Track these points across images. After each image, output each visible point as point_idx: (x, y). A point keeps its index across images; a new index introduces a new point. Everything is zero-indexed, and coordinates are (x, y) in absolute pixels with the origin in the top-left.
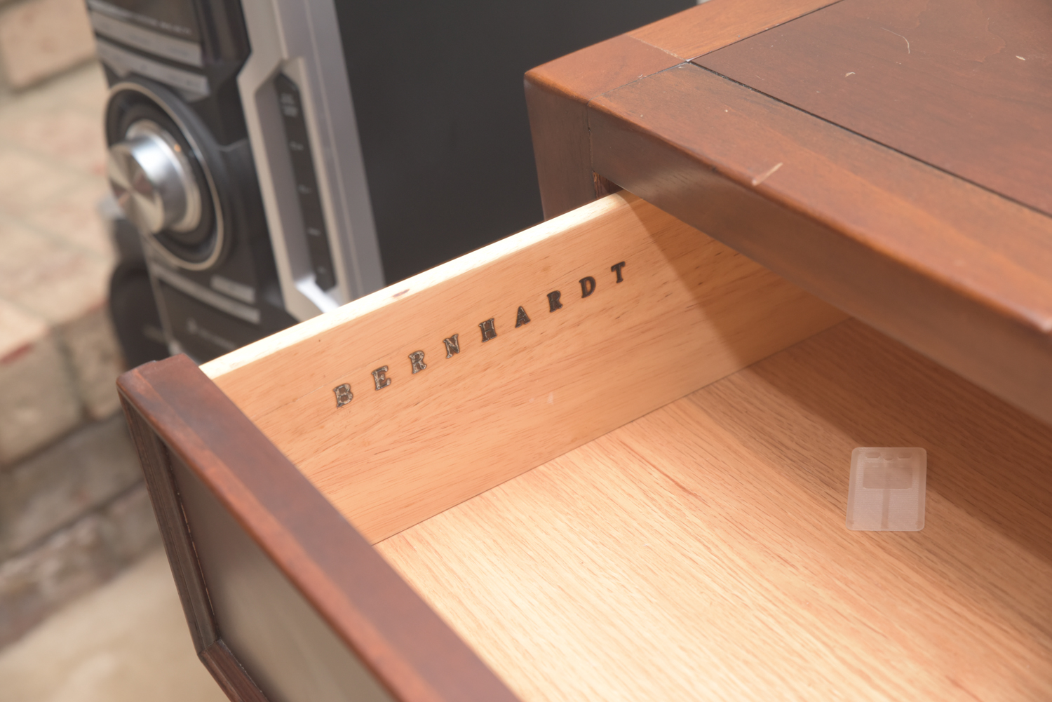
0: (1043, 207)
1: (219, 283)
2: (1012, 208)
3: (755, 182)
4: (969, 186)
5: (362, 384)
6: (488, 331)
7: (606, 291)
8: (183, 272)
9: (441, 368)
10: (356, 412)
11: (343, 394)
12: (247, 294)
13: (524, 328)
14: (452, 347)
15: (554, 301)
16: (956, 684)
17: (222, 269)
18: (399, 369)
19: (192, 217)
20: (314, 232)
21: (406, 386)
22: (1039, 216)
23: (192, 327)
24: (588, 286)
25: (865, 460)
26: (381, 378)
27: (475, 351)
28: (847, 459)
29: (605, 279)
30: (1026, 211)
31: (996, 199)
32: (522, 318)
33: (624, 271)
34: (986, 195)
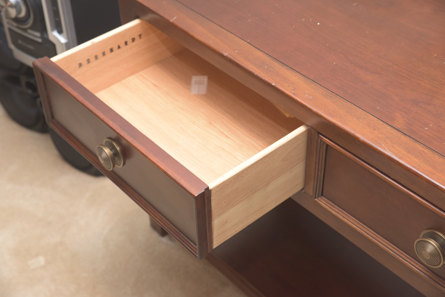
0: (227, 29)
1: (30, 31)
2: (221, 29)
3: (171, 21)
4: (214, 24)
5: (84, 62)
6: (112, 50)
7: (138, 41)
8: (18, 28)
9: (101, 59)
10: (83, 69)
11: (80, 65)
12: (38, 34)
13: (120, 50)
14: (104, 54)
15: (126, 43)
16: (211, 124)
17: (32, 28)
18: (92, 59)
19: (23, 14)
20: (57, 19)
21: (94, 63)
22: (226, 31)
23: (20, 42)
24: (133, 40)
25: (194, 79)
26: (89, 61)
27: (109, 55)
28: (191, 79)
29: (137, 38)
30: (224, 30)
31: (219, 27)
32: (119, 47)
33: (142, 36)
34: (217, 26)
